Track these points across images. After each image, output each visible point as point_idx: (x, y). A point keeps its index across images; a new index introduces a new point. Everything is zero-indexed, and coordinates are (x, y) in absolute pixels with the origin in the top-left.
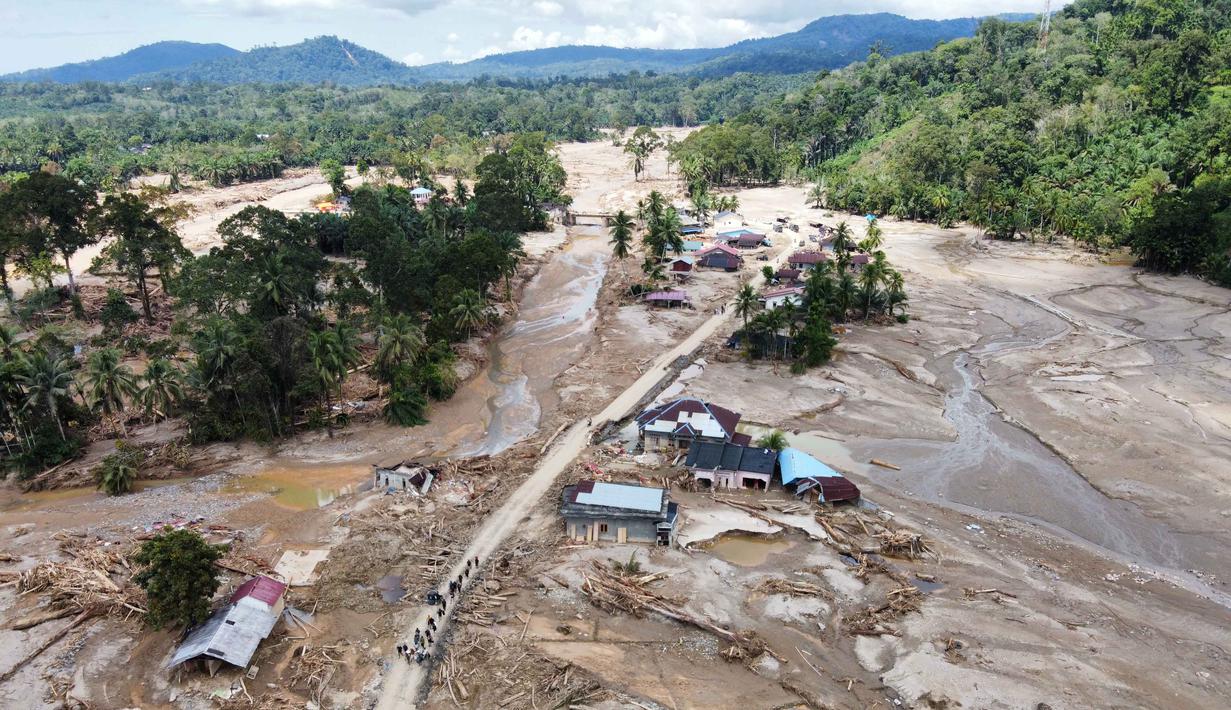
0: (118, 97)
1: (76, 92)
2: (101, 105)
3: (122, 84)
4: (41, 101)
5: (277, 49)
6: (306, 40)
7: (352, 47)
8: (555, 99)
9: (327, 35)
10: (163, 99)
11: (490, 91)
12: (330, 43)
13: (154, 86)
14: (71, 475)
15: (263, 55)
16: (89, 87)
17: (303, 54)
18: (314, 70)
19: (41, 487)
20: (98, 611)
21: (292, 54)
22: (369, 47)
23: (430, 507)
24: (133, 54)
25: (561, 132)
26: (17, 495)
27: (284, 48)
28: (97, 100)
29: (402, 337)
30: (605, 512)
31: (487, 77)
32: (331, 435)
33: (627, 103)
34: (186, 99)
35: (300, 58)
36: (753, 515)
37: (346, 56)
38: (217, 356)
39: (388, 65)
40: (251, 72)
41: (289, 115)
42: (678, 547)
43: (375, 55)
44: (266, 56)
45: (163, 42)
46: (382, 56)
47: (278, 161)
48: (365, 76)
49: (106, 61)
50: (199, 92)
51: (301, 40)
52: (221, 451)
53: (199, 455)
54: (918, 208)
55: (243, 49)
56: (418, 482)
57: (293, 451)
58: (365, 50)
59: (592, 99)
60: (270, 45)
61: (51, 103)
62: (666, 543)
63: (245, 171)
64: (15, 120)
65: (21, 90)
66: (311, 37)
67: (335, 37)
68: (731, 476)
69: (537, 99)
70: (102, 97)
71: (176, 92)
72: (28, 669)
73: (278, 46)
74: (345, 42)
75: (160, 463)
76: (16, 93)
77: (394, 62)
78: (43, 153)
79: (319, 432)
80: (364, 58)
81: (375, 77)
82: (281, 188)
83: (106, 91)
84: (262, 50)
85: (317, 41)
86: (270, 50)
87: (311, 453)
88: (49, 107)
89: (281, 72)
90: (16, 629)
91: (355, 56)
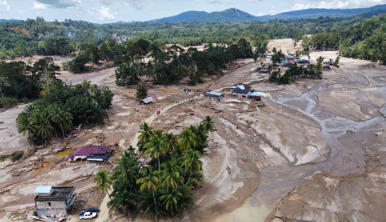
0: (173, 26)
1: (163, 25)
2: (168, 28)
3: (175, 23)
4: (155, 27)
5: (218, 12)
6: (226, 9)
7: (239, 11)
8: (290, 26)
9: (233, 8)
10: (183, 26)
11: (272, 24)
12: (233, 10)
13: (182, 23)
14: (134, 86)
15: (214, 14)
16: (166, 24)
17: (225, 14)
18: (227, 18)
19: (130, 88)
20: (131, 98)
21: (222, 14)
22: (244, 11)
23: (186, 94)
24: (181, 14)
25: (285, 35)
26: (126, 88)
27: (220, 12)
28: (168, 27)
29: (193, 69)
30: (210, 95)
31: (277, 19)
32: (177, 86)
33: (313, 27)
34: (189, 26)
35: (224, 14)
36: (239, 100)
37: (237, 14)
38: (158, 69)
39: (249, 16)
40: (210, 19)
41: (211, 30)
42: (221, 102)
43: (246, 13)
44: (215, 14)
45: (189, 11)
46: (248, 14)
47: (200, 41)
48: (242, 20)
49: (174, 17)
50: (193, 25)
51: (225, 10)
52: (158, 86)
53: (154, 86)
54: (365, 56)
55: (209, 13)
56: (185, 91)
57: (169, 87)
58: (243, 12)
59: (302, 26)
60: (216, 11)
61: (157, 27)
62: (219, 101)
63: (192, 43)
64: (147, 32)
65: (151, 24)
66: (228, 9)
67: (235, 8)
68: (240, 94)
69: (285, 26)
70: (169, 26)
71: (187, 25)
72: (121, 102)
73: (218, 11)
74: (238, 10)
75: (148, 86)
76: (150, 25)
77: (251, 15)
78: (150, 39)
79: (175, 85)
80: (242, 14)
81: (245, 20)
82: (199, 48)
83: (170, 24)
84: (214, 13)
85: (230, 10)
86: (216, 12)
87: (172, 87)
88: (156, 29)
89: (218, 19)
90: (121, 99)
91: (240, 14)
